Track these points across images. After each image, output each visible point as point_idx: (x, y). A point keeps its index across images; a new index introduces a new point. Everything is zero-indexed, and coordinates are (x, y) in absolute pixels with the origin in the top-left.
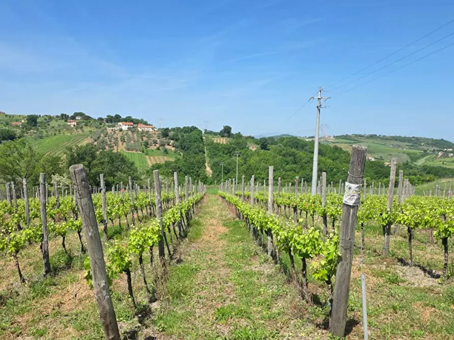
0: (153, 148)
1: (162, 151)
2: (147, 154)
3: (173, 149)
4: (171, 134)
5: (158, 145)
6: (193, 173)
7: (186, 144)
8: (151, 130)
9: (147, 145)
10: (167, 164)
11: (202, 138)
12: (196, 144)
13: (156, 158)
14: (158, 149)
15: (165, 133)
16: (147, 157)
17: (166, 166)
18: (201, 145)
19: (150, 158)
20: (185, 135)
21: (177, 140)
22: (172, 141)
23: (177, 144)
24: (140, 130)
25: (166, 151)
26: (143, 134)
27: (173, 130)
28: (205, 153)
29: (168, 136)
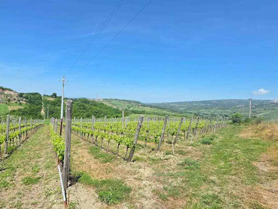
0: (13, 102)
1: (19, 104)
2: (9, 105)
3: (25, 103)
4: (24, 96)
5: (16, 101)
6: (34, 114)
7: (32, 101)
8: (13, 93)
9: (9, 100)
10: (19, 110)
11: (41, 98)
12: (38, 101)
13: (15, 107)
14: (16, 102)
15: (21, 95)
16: (9, 106)
17: (19, 111)
18: (40, 101)
19: (10, 107)
20: (32, 96)
21: (27, 99)
22: (24, 99)
23: (27, 100)
24: (6, 93)
25: (20, 104)
26: (7, 96)
27: (26, 94)
28: (42, 105)
29: (22, 96)
